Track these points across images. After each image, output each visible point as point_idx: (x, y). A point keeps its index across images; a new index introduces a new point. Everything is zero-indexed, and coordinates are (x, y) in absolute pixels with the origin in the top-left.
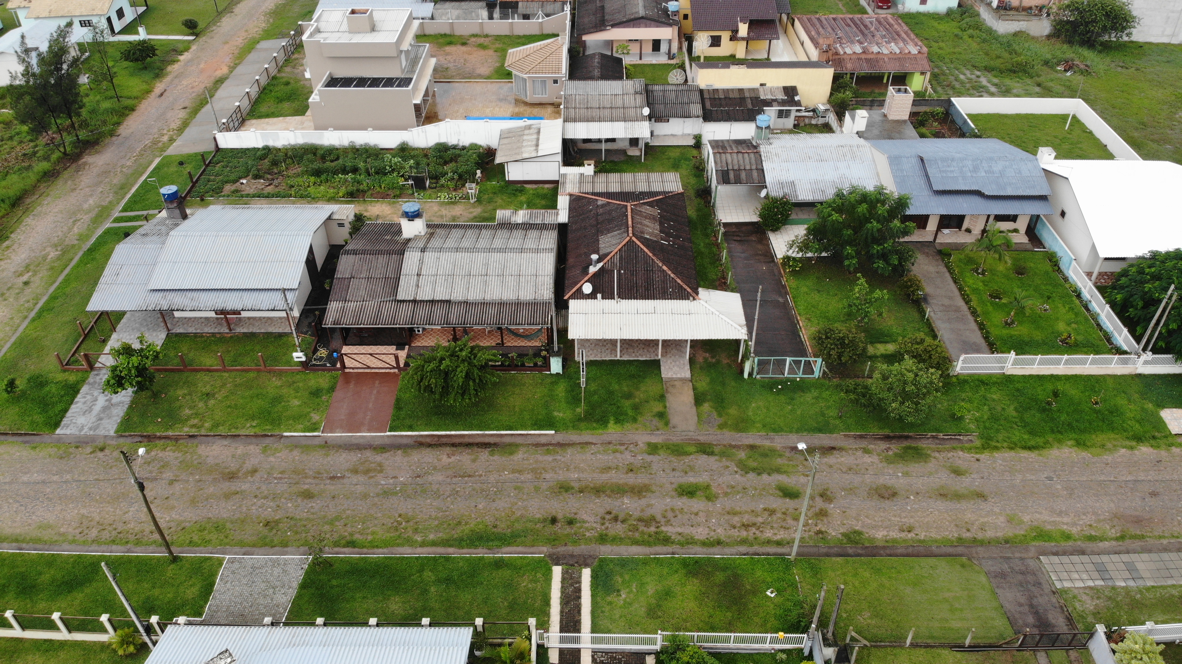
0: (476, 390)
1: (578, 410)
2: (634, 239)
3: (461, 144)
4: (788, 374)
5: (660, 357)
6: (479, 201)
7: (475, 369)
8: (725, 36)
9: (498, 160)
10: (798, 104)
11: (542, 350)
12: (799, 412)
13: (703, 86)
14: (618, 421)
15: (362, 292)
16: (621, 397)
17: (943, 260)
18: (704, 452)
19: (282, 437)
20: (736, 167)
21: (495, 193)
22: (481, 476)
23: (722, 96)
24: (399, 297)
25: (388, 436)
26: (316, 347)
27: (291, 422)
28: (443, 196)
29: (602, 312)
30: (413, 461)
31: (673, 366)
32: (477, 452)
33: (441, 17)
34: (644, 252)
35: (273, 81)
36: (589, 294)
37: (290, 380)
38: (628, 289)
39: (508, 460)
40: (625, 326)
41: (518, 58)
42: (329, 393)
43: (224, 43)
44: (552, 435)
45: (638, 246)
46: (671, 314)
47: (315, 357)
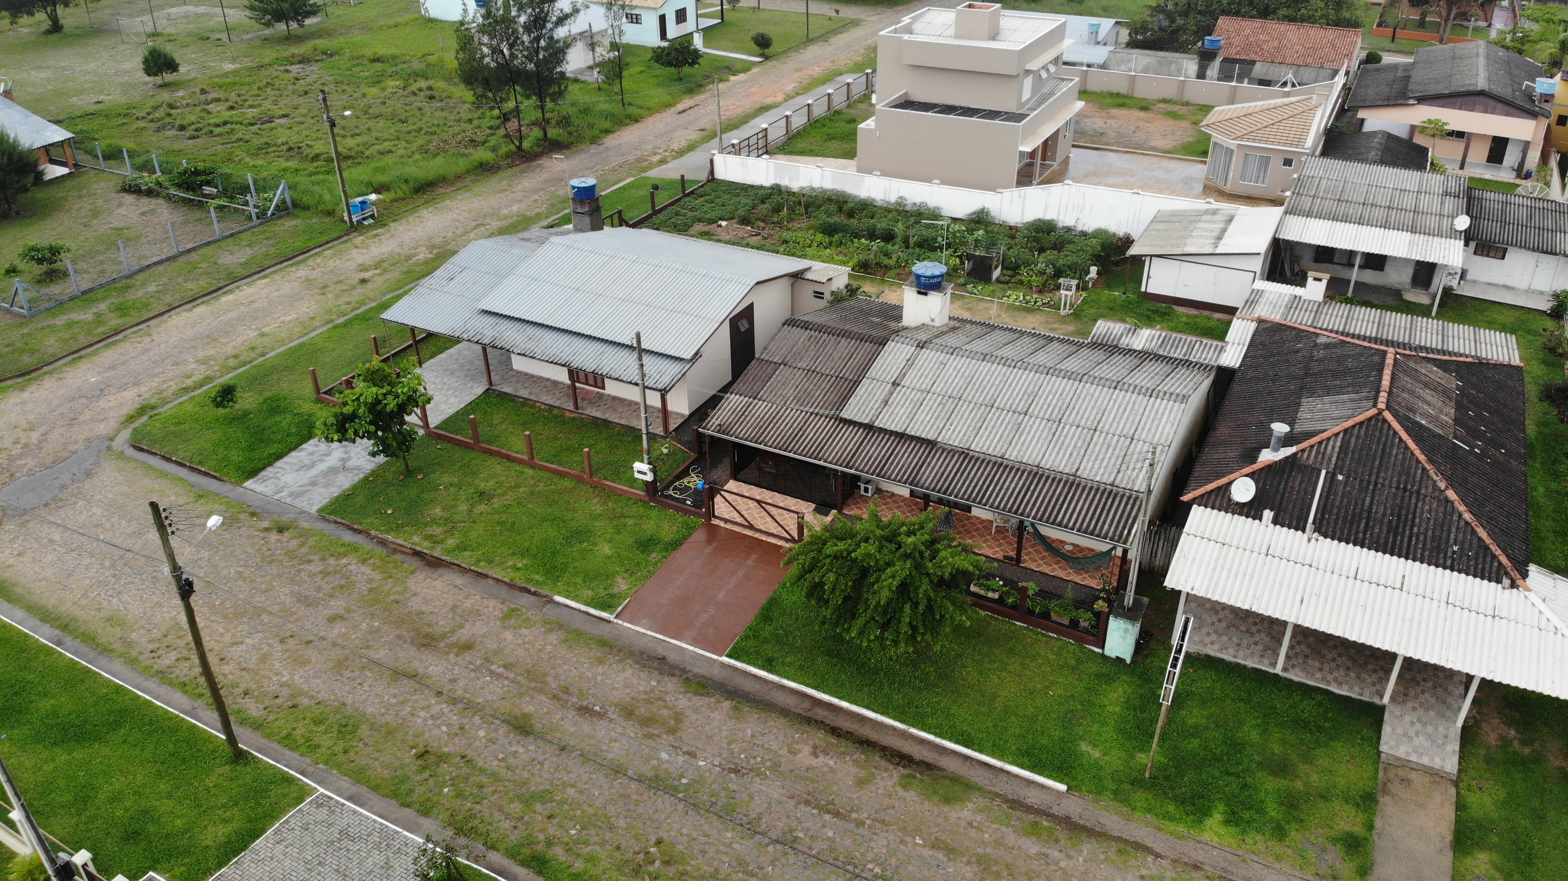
0: (914, 628)
1: (1140, 757)
2: (1387, 415)
3: (1079, 228)
5: (1386, 700)
6: (1076, 315)
7: (926, 580)
9: (1133, 251)
11: (1097, 598)
15: (790, 392)
16: (1259, 764)
19: (550, 601)
21: (1114, 311)
22: (860, 824)
24: (845, 414)
25: (723, 664)
26: (687, 469)
27: (578, 580)
28: (1016, 297)
29: (1264, 550)
30: (741, 735)
31: (1417, 734)
32: (876, 767)
33: (1119, 65)
34: (1407, 447)
35: (834, 114)
36: (1244, 504)
37: (619, 510)
38: (1345, 517)
39: (936, 812)
40: (1314, 598)
41: (1227, 117)
42: (667, 550)
43: (796, 70)
44: (1058, 793)
45: (1395, 433)
46: (1443, 604)
47: (677, 484)
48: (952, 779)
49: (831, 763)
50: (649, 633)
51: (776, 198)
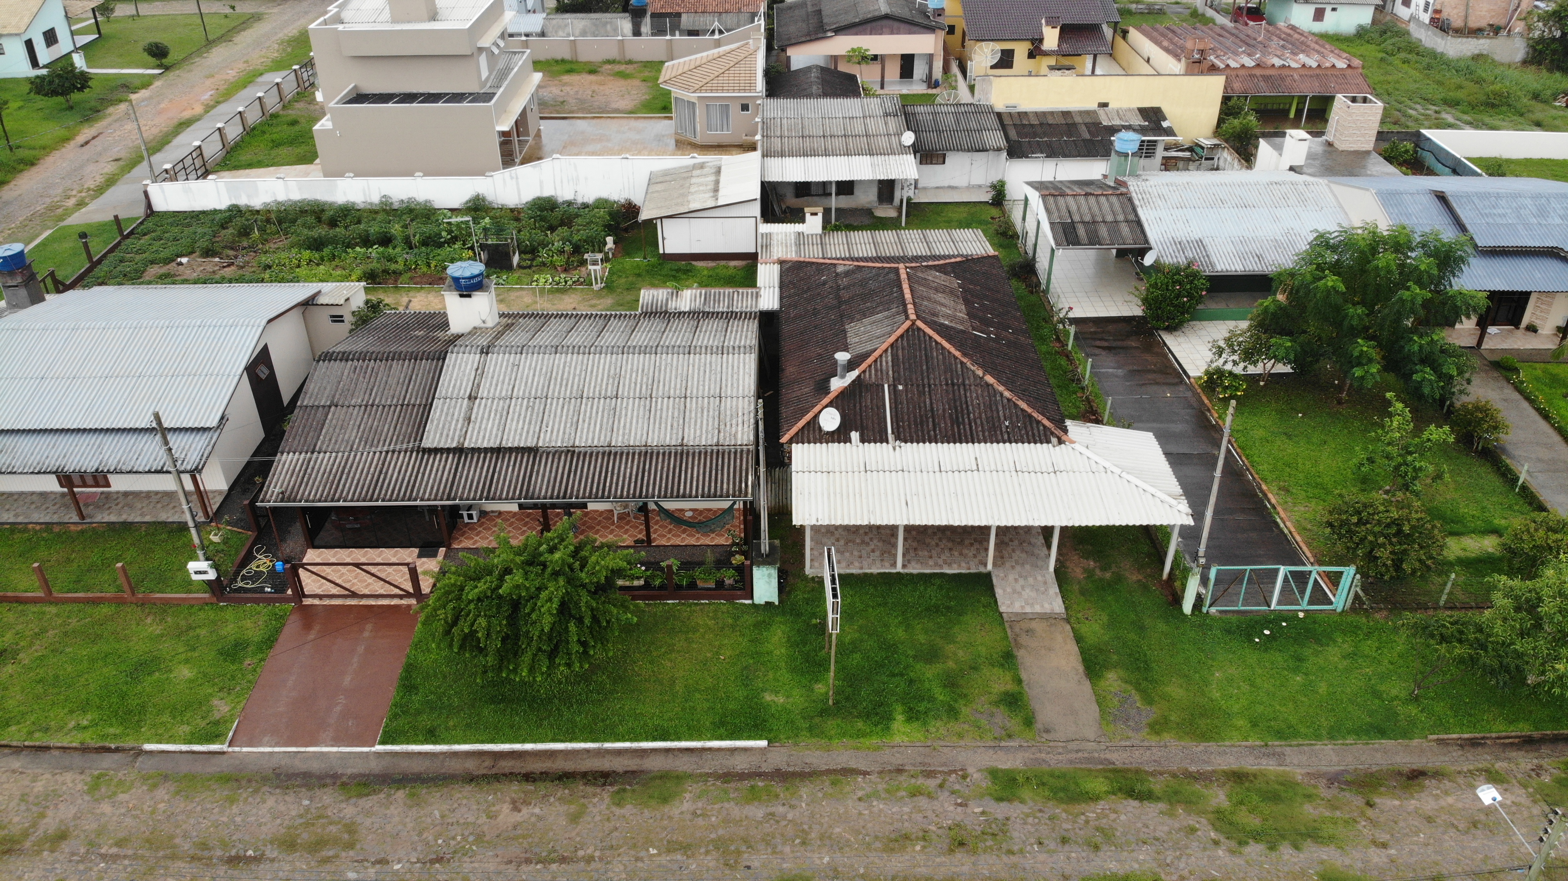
0: (584, 644)
1: (820, 688)
2: (919, 324)
3: (580, 200)
4: (1279, 603)
5: (990, 567)
6: (609, 287)
7: (584, 593)
8: (1021, 50)
9: (644, 216)
10: (1169, 132)
11: (733, 554)
12: (1323, 688)
13: (1000, 107)
14: (912, 716)
15: (352, 434)
16: (915, 657)
17: (1508, 380)
18: (1131, 793)
19: (140, 752)
20: (1088, 218)
21: (639, 275)
22: (590, 859)
23: (1035, 122)
24: (427, 443)
25: (378, 754)
26: (250, 552)
27: (166, 718)
28: (544, 279)
29: (862, 469)
30: (429, 820)
31: (1023, 587)
32: (584, 797)
33: (556, 32)
34: (943, 348)
35: (271, 119)
36: (833, 432)
37: (183, 623)
38: (915, 421)
39: (658, 816)
40: (915, 498)
41: (680, 72)
42: (261, 650)
43: (208, 77)
44: (761, 750)
45: (930, 338)
46: (1014, 473)
47: (244, 572)
48: (661, 778)
49: (537, 810)
50: (277, 749)
51: (239, 221)
